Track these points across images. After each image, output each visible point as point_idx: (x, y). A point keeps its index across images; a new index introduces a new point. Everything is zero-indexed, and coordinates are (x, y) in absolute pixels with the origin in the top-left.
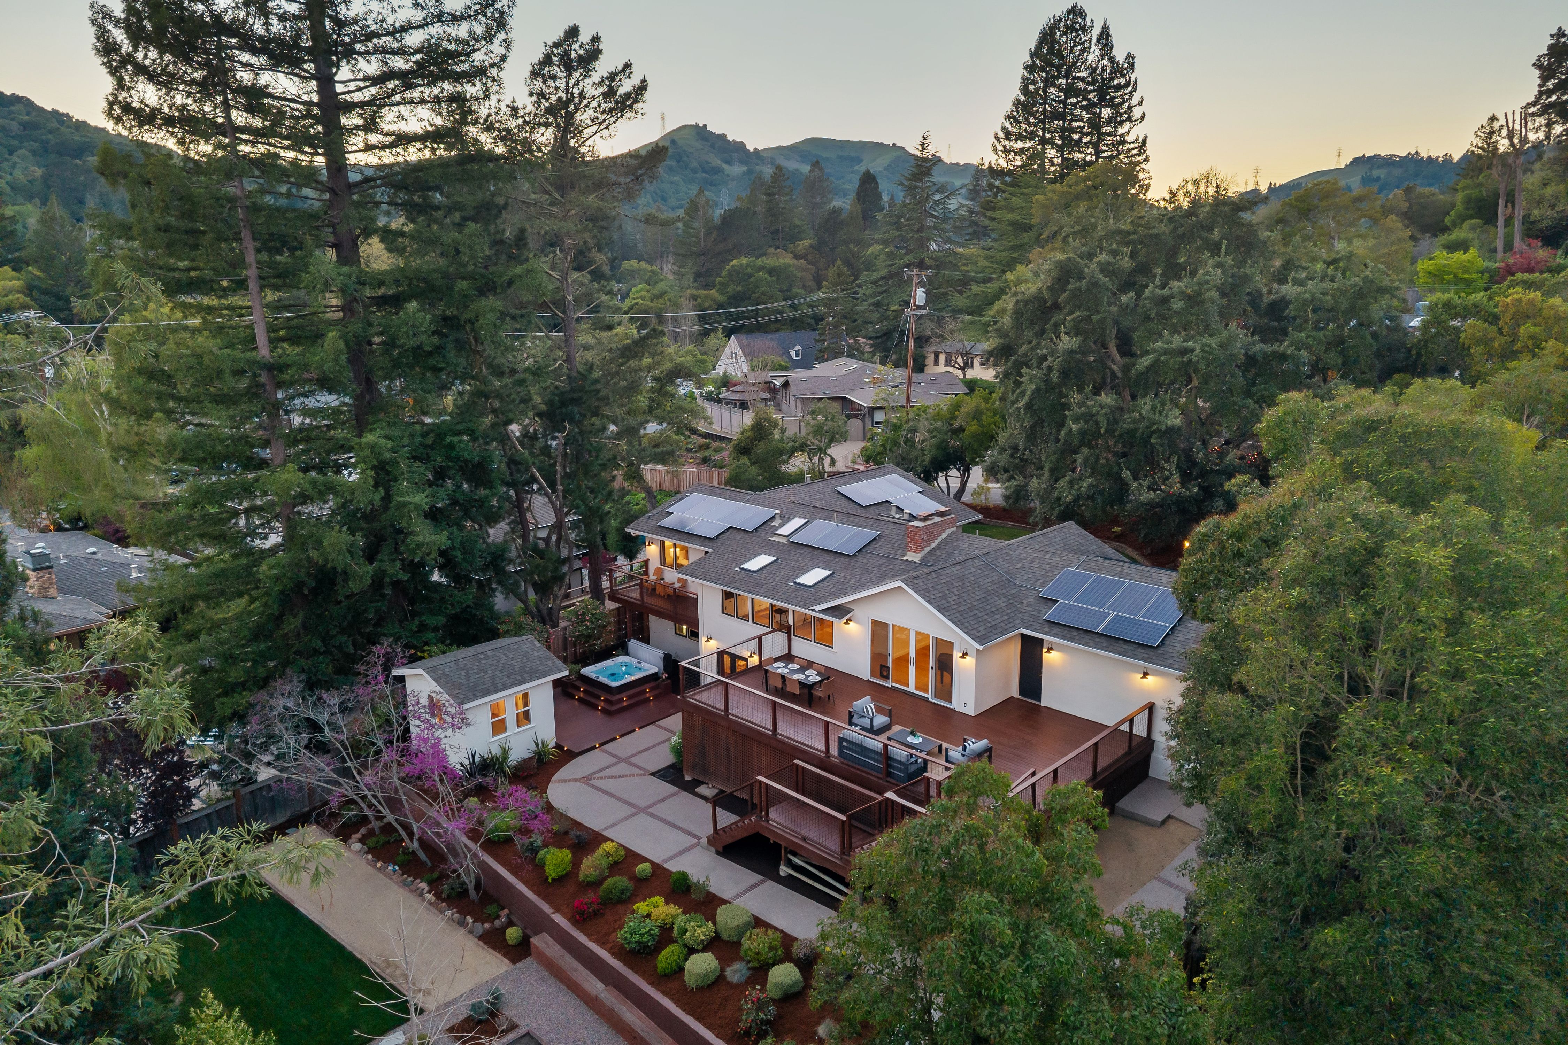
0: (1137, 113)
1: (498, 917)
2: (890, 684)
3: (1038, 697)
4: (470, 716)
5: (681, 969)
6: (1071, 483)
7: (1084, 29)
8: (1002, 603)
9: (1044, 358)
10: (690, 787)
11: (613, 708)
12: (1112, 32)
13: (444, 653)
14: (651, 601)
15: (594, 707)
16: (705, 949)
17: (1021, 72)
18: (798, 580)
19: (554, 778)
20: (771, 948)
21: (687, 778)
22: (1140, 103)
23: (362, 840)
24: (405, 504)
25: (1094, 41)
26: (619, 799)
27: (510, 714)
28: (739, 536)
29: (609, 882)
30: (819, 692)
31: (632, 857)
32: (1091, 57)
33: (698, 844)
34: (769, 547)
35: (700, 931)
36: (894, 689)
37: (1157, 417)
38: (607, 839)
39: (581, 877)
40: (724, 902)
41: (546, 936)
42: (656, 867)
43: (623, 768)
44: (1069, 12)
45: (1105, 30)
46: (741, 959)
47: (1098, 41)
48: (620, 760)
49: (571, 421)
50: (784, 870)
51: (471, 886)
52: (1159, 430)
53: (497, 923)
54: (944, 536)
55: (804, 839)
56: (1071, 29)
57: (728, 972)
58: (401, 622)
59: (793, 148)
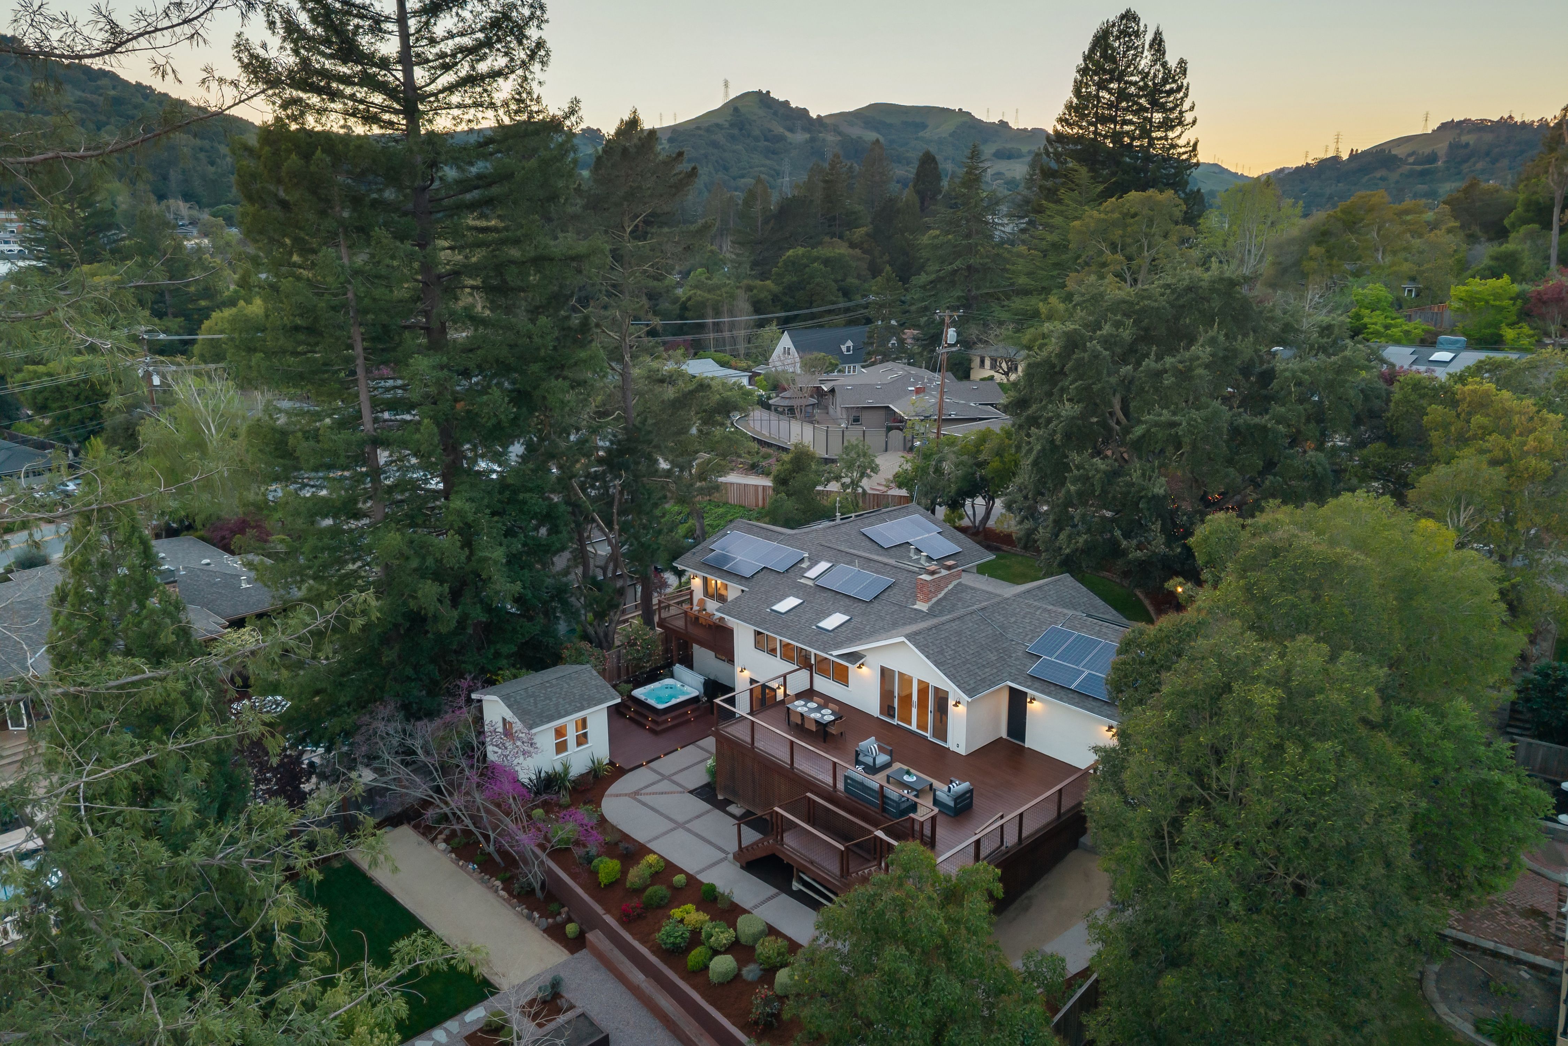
0: (1188, 117)
1: (559, 914)
2: (895, 722)
3: (1023, 741)
4: (536, 740)
5: (707, 967)
6: (1070, 537)
7: (1137, 34)
8: (993, 657)
9: (1049, 421)
10: (722, 806)
11: (659, 728)
12: (1165, 37)
13: (515, 677)
14: (693, 631)
15: (643, 726)
16: (725, 952)
17: (1074, 75)
18: (821, 625)
19: (608, 792)
20: (779, 954)
21: (720, 797)
22: (1192, 108)
23: (446, 841)
24: (486, 559)
25: (1147, 46)
26: (661, 814)
27: (571, 736)
28: (772, 577)
29: (650, 890)
30: (833, 730)
31: (671, 868)
32: (1143, 62)
33: (725, 859)
34: (798, 590)
35: (723, 936)
36: (898, 726)
37: (1145, 483)
38: (651, 852)
39: (628, 885)
40: (745, 911)
41: (598, 932)
42: (691, 878)
43: (665, 785)
44: (1122, 17)
45: (1158, 34)
46: (755, 961)
47: (1151, 46)
48: (664, 777)
49: (627, 470)
50: (796, 886)
51: (537, 886)
52: (1146, 496)
53: (559, 919)
54: (950, 587)
55: (812, 863)
56: (1123, 33)
57: (745, 971)
58: (479, 649)
59: (858, 114)
